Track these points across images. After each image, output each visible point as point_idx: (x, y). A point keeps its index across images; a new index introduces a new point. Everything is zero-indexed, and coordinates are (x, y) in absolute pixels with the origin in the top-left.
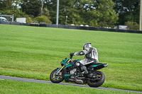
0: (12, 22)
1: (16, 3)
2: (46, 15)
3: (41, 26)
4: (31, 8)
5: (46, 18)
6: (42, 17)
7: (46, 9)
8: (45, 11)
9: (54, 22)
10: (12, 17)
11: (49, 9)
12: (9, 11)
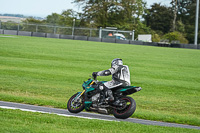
0: (132, 40)
1: (139, 14)
2: (180, 31)
3: (172, 46)
4: (158, 21)
5: (180, 36)
6: (174, 33)
7: (180, 23)
8: (178, 26)
9: (191, 41)
10: (132, 34)
11: (184, 23)
12: (128, 26)
